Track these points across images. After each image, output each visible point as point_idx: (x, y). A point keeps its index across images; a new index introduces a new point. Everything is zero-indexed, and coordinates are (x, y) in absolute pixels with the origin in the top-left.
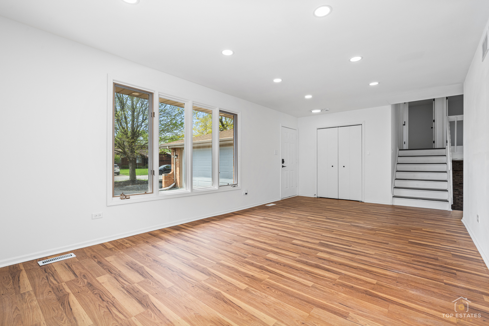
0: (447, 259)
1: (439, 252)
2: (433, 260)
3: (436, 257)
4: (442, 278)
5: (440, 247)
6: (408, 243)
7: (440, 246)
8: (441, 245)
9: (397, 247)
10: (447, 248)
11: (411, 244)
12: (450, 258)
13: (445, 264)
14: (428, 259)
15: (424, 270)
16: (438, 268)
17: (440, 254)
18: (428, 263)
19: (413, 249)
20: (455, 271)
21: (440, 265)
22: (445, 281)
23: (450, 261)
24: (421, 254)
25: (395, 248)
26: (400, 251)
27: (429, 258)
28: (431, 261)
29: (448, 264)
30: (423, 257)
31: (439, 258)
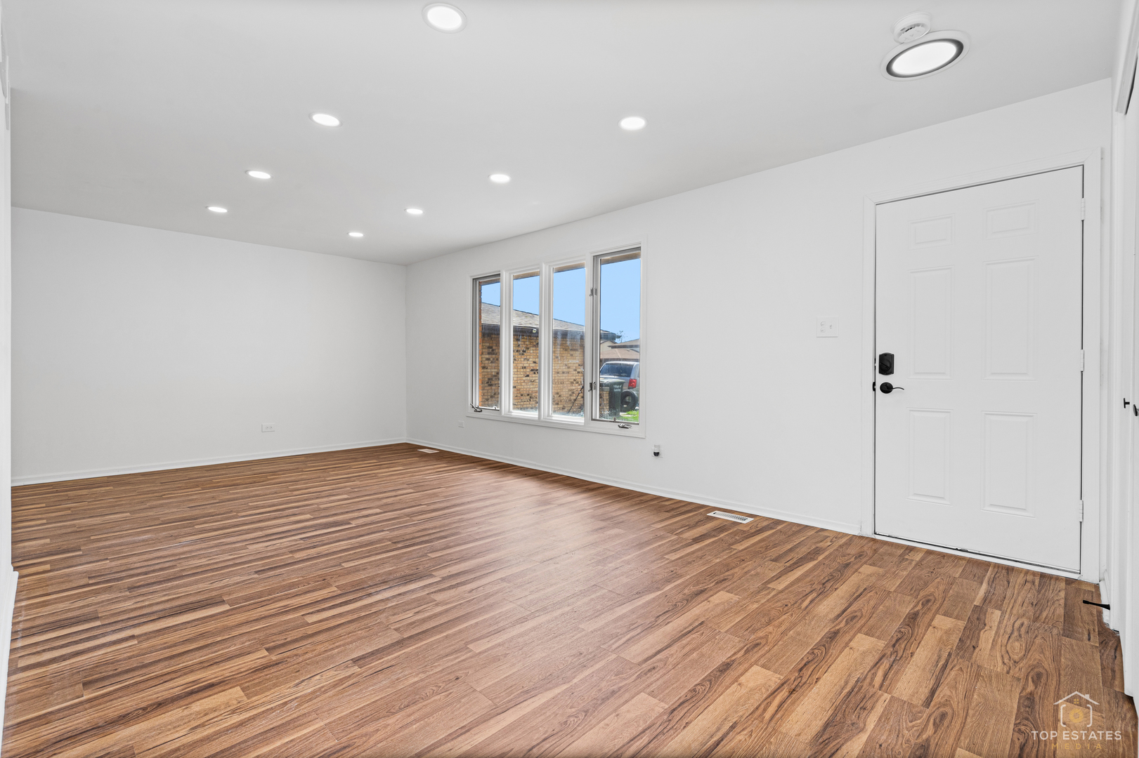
0: (108, 600)
1: (133, 607)
2: (138, 584)
3: (135, 593)
4: (113, 564)
5: (134, 626)
6: (221, 596)
7: (137, 631)
8: (133, 637)
9: (229, 575)
10: (114, 632)
11: (212, 598)
12: (102, 606)
13: (111, 587)
14: (149, 581)
15: (145, 561)
16: (124, 574)
17: (128, 604)
18: (146, 573)
19: (196, 587)
20: (91, 582)
21: (122, 580)
22: (108, 561)
23: (103, 596)
24: (169, 584)
25: (232, 571)
26: (216, 571)
27: (148, 584)
28: (141, 580)
29: (105, 590)
30: (162, 581)
31: (128, 593)
